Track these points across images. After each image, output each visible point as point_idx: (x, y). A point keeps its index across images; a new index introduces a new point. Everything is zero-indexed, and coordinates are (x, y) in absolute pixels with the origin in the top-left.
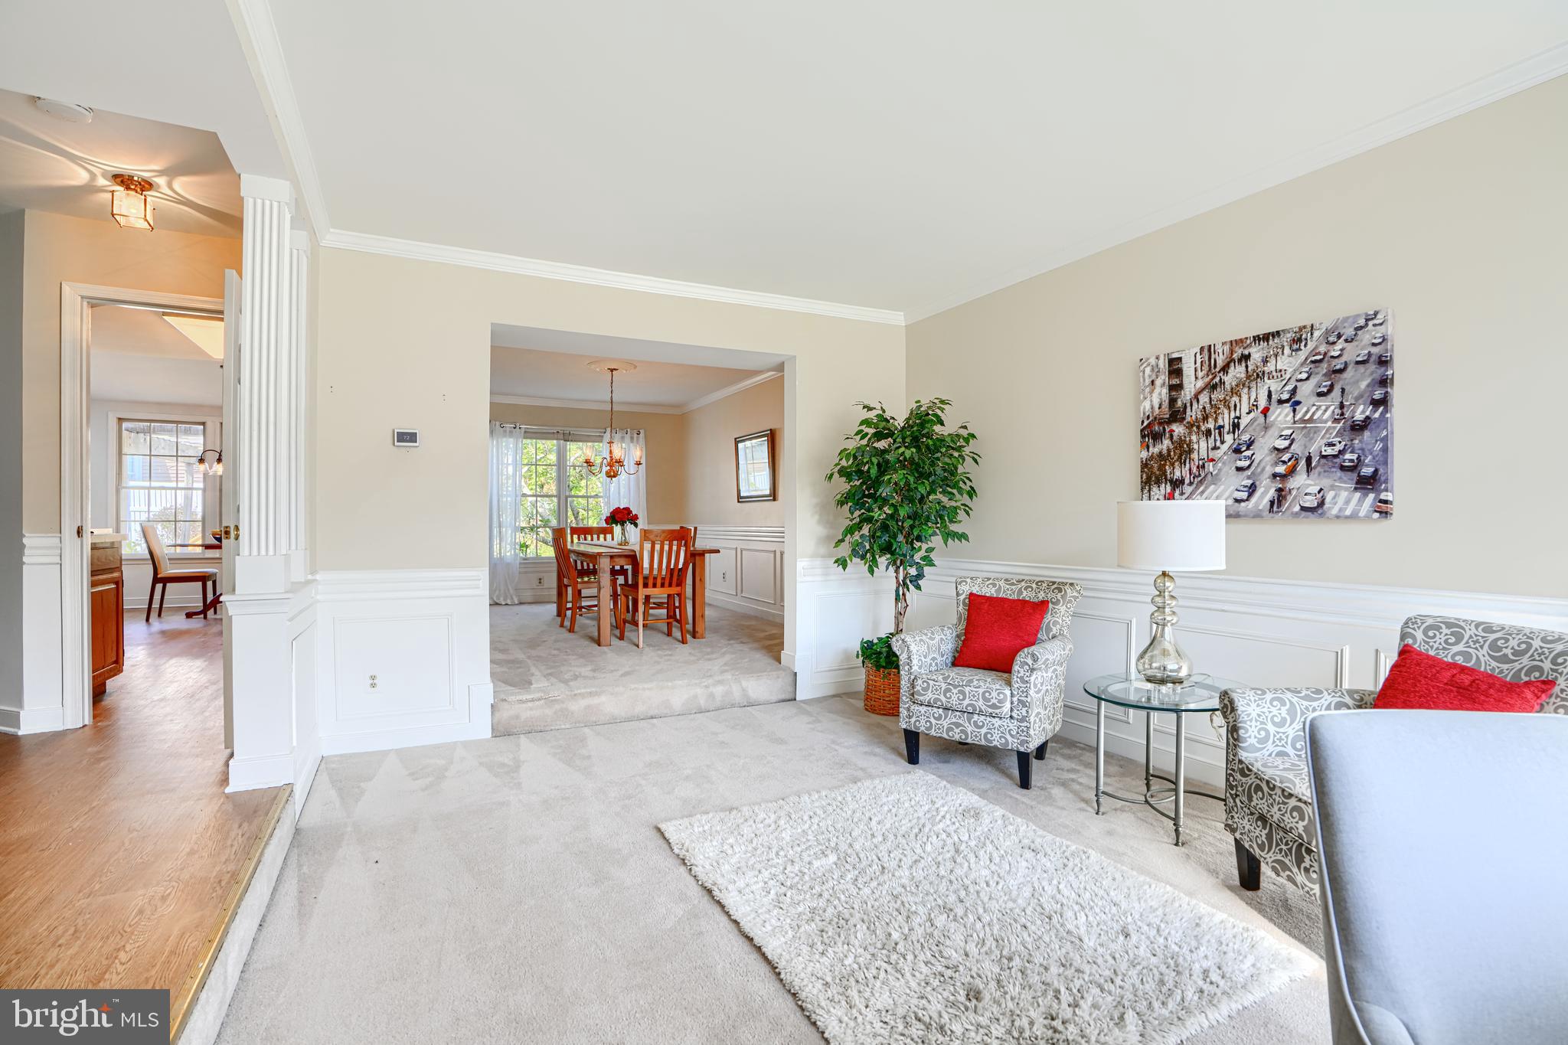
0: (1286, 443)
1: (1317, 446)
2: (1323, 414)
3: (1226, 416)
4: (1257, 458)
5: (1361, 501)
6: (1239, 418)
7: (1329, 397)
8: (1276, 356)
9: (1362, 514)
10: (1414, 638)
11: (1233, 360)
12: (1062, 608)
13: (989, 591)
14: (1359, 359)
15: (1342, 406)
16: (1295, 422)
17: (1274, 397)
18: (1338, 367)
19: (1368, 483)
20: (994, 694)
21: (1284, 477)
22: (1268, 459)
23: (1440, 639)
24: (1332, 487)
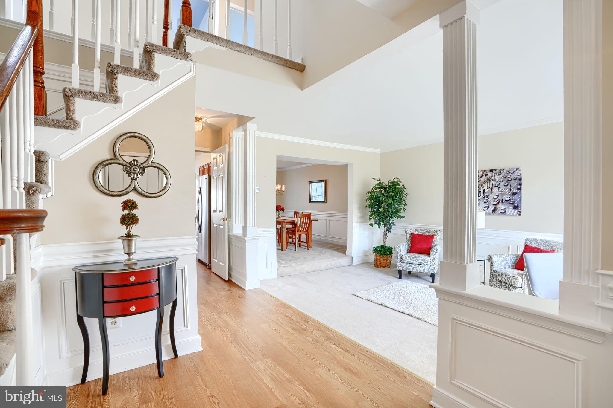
0: (497, 197)
1: (504, 198)
2: (506, 190)
3: (482, 189)
4: (489, 200)
5: (514, 212)
6: (485, 190)
7: (507, 187)
8: (495, 175)
9: (514, 214)
10: (528, 242)
11: (484, 175)
12: (437, 237)
13: (416, 233)
14: (514, 178)
15: (510, 189)
16: (499, 192)
17: (494, 185)
18: (509, 180)
19: (516, 207)
20: (426, 259)
21: (496, 205)
22: (492, 200)
23: (533, 243)
24: (508, 208)
